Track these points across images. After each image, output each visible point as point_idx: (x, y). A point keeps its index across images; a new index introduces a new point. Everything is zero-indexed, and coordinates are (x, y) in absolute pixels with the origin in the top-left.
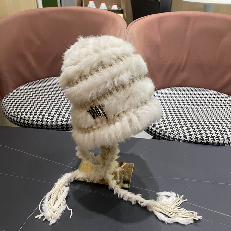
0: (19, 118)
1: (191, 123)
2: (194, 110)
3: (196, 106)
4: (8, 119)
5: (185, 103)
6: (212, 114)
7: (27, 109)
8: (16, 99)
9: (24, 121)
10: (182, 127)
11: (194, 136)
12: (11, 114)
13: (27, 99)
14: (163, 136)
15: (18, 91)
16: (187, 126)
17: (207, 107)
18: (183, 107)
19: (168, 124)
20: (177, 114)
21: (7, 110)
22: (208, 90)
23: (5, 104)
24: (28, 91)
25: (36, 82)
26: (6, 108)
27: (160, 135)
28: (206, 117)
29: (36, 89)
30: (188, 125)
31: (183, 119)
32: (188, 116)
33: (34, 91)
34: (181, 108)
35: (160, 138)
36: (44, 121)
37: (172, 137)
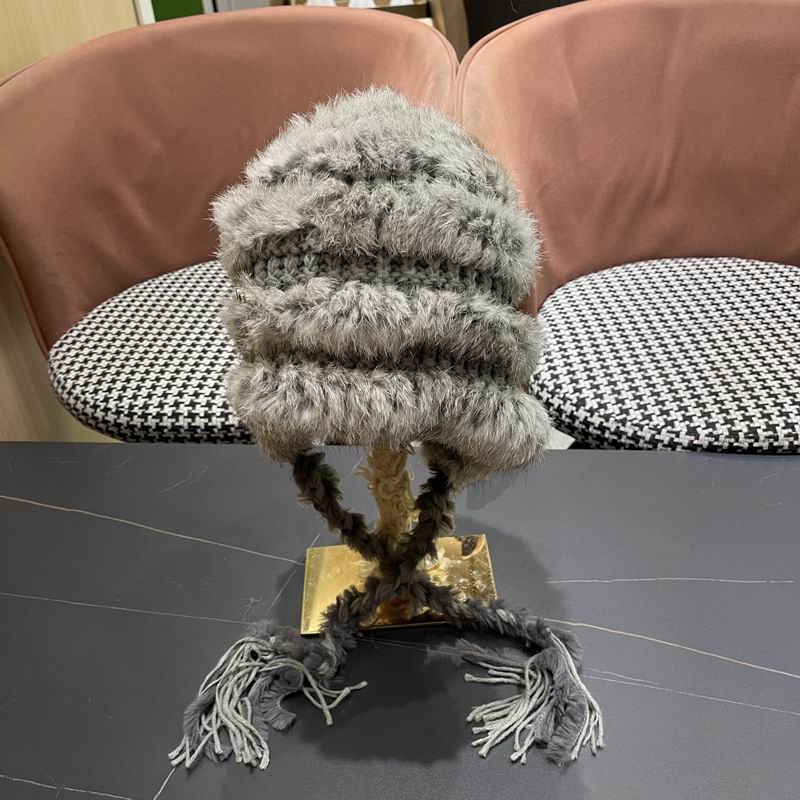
0: (114, 410)
1: (708, 383)
2: (714, 336)
3: (720, 323)
4: (74, 415)
5: (681, 316)
6: (780, 346)
7: (138, 376)
8: (95, 347)
9: (132, 420)
10: (680, 400)
11: (724, 427)
12: (83, 398)
13: (132, 343)
14: (615, 438)
15: (98, 320)
16: (695, 393)
17: (758, 321)
18: (674, 328)
19: (629, 393)
20: (658, 357)
21: (69, 384)
22: (757, 262)
23: (60, 367)
24: (133, 316)
25: (157, 282)
26: (65, 379)
27: (603, 433)
28: (758, 358)
29: (159, 308)
30: (699, 391)
31: (681, 370)
32: (696, 360)
33: (154, 313)
34: (669, 335)
35: (605, 444)
36: (198, 414)
37: (648, 437)
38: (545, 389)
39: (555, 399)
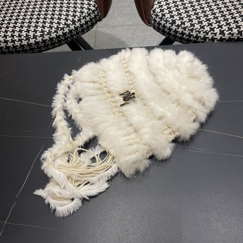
1: (229, 9)
10: (217, 18)
11: (236, 30)
14: (188, 37)
16: (223, 14)
19: (194, 16)
27: (183, 36)
30: (225, 13)
31: (217, 3)
35: (184, 40)
36: (8, 41)
37: (202, 36)
38: (158, 17)
39: (162, 21)
